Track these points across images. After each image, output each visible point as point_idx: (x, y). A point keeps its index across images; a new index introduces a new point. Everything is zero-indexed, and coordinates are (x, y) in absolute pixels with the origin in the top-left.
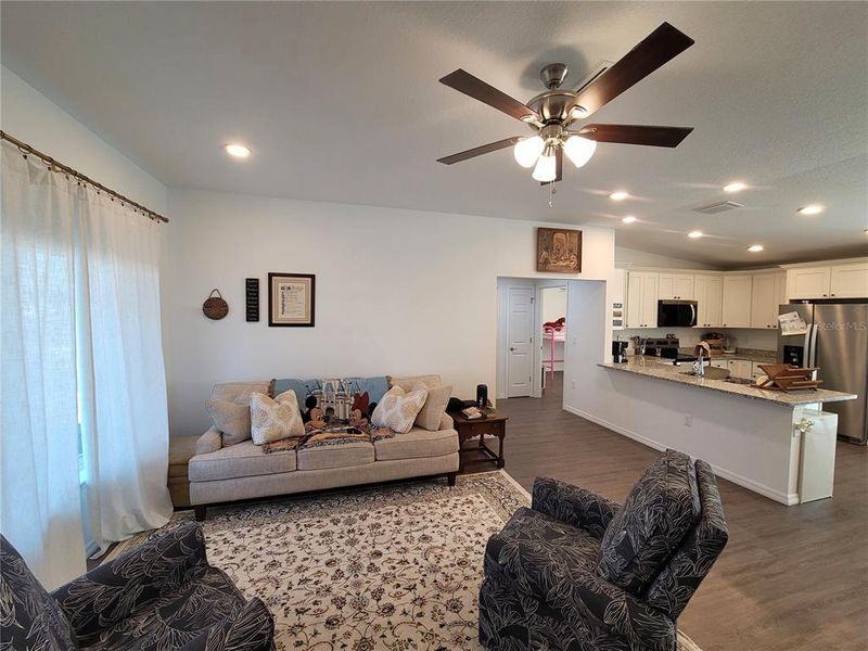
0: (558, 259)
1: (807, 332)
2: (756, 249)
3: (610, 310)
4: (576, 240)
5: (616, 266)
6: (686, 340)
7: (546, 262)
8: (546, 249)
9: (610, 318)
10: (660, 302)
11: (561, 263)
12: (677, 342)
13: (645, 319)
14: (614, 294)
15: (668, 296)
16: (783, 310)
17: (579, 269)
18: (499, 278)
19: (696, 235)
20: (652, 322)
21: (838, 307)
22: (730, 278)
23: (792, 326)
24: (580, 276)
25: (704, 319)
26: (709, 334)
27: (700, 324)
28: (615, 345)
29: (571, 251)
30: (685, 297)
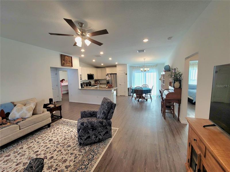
0: (67, 63)
1: (109, 79)
2: (102, 64)
3: (79, 76)
4: (71, 59)
5: (80, 66)
6: (93, 82)
7: (64, 64)
8: (64, 60)
9: (79, 78)
10: (88, 74)
11: (67, 64)
12: (91, 83)
13: (85, 78)
14: (80, 73)
15: (89, 73)
16: (106, 75)
17: (72, 66)
18: (51, 67)
19: (94, 61)
20: (87, 79)
21: (112, 75)
22: (99, 70)
23: (108, 78)
24: (72, 68)
25: (95, 78)
26: (96, 81)
27: (94, 79)
28: (81, 84)
29: (70, 61)
30: (92, 73)
